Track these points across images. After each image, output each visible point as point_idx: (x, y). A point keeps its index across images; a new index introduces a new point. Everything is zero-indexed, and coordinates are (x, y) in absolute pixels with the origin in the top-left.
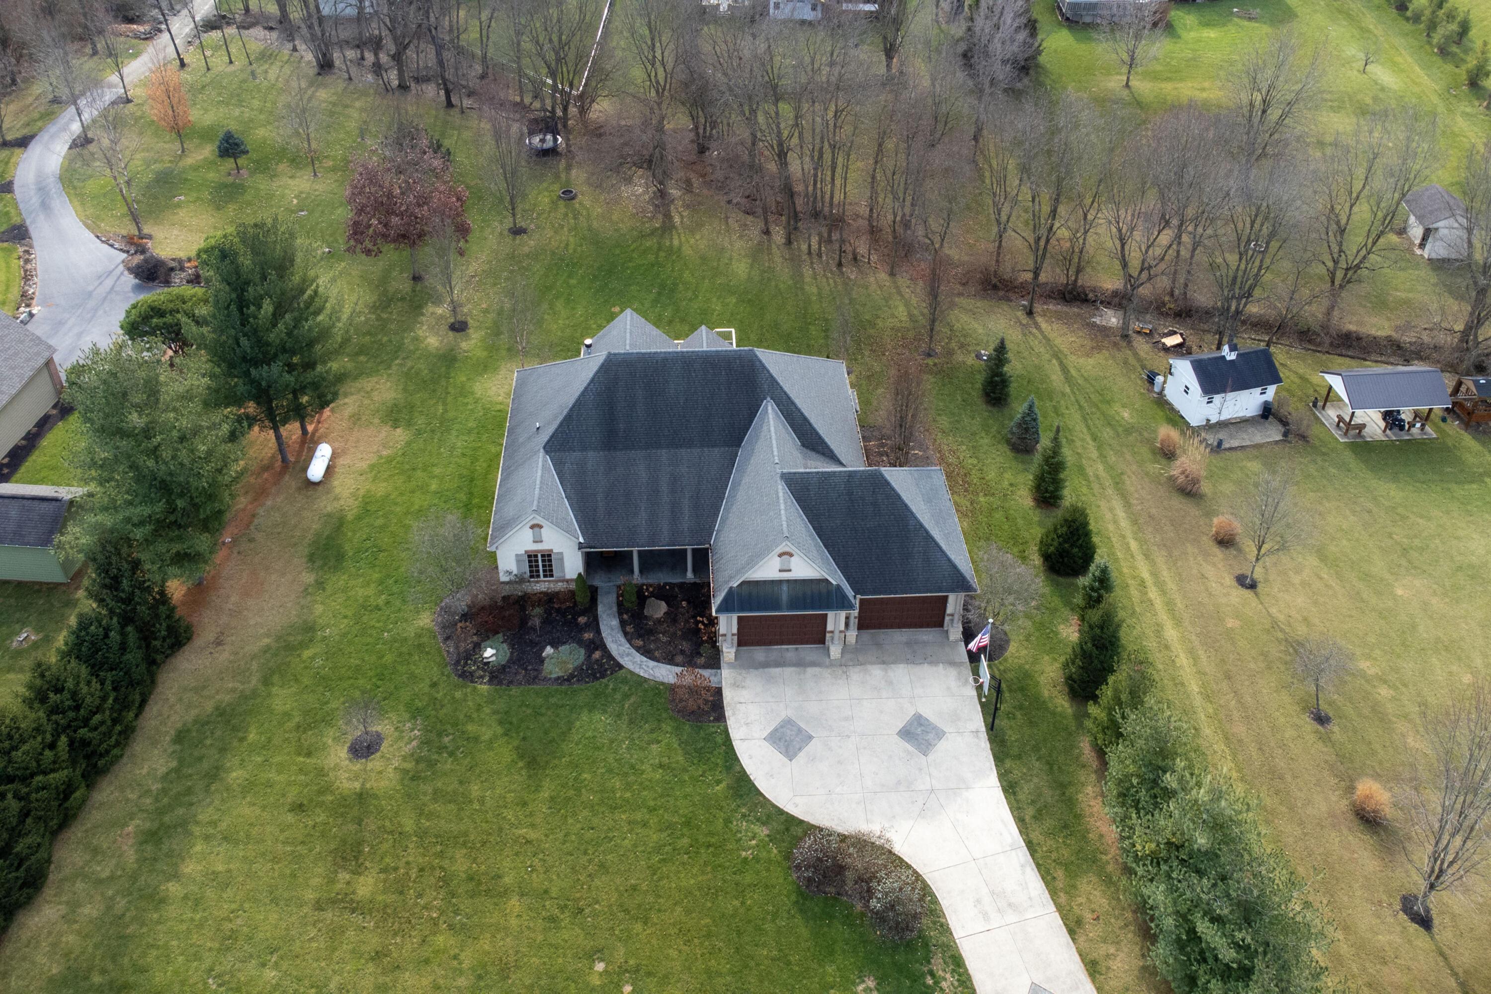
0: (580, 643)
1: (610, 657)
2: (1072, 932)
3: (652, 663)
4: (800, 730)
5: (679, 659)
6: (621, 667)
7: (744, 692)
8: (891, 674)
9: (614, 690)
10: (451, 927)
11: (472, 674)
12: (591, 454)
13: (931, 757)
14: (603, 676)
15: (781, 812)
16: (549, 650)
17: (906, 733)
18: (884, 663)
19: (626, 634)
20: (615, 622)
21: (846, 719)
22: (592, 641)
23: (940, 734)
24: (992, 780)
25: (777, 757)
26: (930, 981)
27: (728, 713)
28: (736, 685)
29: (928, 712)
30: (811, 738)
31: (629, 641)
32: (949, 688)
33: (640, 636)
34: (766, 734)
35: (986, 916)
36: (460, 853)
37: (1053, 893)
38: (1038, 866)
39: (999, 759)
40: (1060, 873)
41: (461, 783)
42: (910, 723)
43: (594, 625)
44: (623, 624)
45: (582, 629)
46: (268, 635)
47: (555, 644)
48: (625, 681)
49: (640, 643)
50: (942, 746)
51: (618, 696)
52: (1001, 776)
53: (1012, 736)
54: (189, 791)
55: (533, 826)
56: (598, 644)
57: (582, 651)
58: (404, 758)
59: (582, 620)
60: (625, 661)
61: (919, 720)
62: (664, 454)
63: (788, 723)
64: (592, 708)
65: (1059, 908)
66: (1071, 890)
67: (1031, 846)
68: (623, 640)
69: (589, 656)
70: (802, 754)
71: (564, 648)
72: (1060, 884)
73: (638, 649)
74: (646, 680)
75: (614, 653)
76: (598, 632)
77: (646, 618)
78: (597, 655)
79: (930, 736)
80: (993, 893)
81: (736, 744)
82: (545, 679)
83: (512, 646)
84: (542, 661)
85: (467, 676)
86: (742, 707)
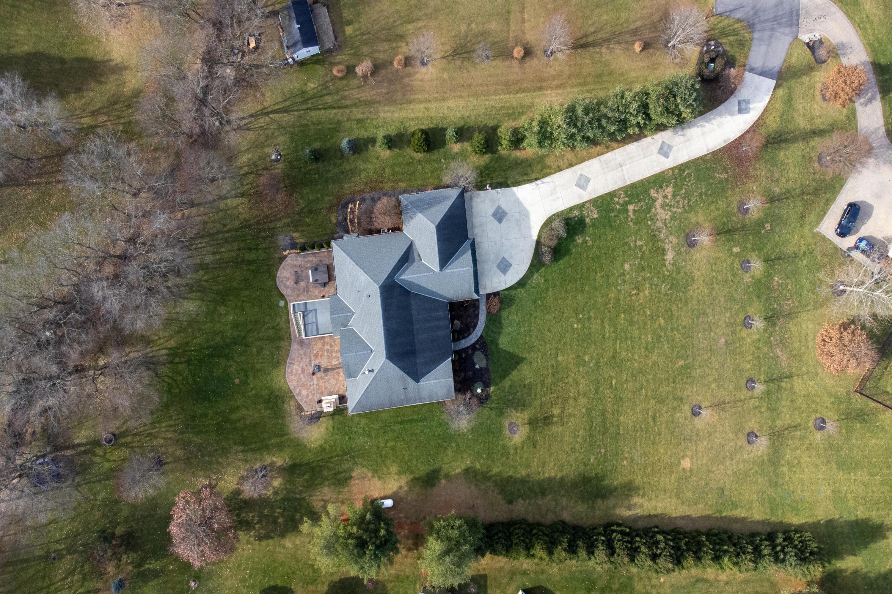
0: (473, 354)
1: (478, 340)
2: (561, 170)
3: (479, 323)
4: (501, 262)
5: (477, 312)
6: (481, 336)
7: (488, 284)
8: (477, 225)
9: (490, 337)
10: (567, 378)
11: (486, 395)
12: (418, 361)
13: (508, 212)
14: (484, 342)
15: (529, 268)
16: (477, 366)
17: (500, 220)
18: (472, 228)
19: (468, 336)
20: (463, 341)
21: (496, 244)
22: (472, 350)
23: (499, 207)
24: (515, 189)
25: (511, 271)
26: (576, 219)
27: (496, 290)
28: (485, 288)
29: (491, 211)
30: (503, 258)
31: (471, 334)
32: (481, 202)
33: (469, 330)
34: (503, 275)
35: (558, 198)
36: (546, 381)
37: (551, 174)
38: (543, 177)
39: (508, 186)
40: (545, 171)
41: (525, 387)
42: (496, 219)
43: (465, 350)
44: (464, 338)
45: (467, 355)
46: (470, 487)
47: (474, 364)
48: (487, 333)
49: (471, 329)
50: (503, 207)
51: (492, 335)
52: (514, 186)
53: (500, 180)
54: (529, 488)
55: (537, 358)
56: (473, 347)
57: (477, 352)
58: (517, 412)
59: (464, 355)
60: (479, 335)
61: (494, 215)
62: (416, 327)
63: (498, 266)
64: (497, 344)
65: (555, 173)
66: (549, 167)
67: (537, 179)
68: (470, 337)
69: (478, 349)
70: (510, 261)
71: (475, 361)
72: (548, 171)
73: (474, 330)
74: (486, 325)
75: (476, 339)
76: (468, 348)
77: (461, 328)
78: (478, 346)
79: (500, 211)
80: (551, 195)
81: (508, 286)
82: (487, 366)
83: (475, 382)
84: (481, 368)
85: (488, 397)
86: (494, 285)
